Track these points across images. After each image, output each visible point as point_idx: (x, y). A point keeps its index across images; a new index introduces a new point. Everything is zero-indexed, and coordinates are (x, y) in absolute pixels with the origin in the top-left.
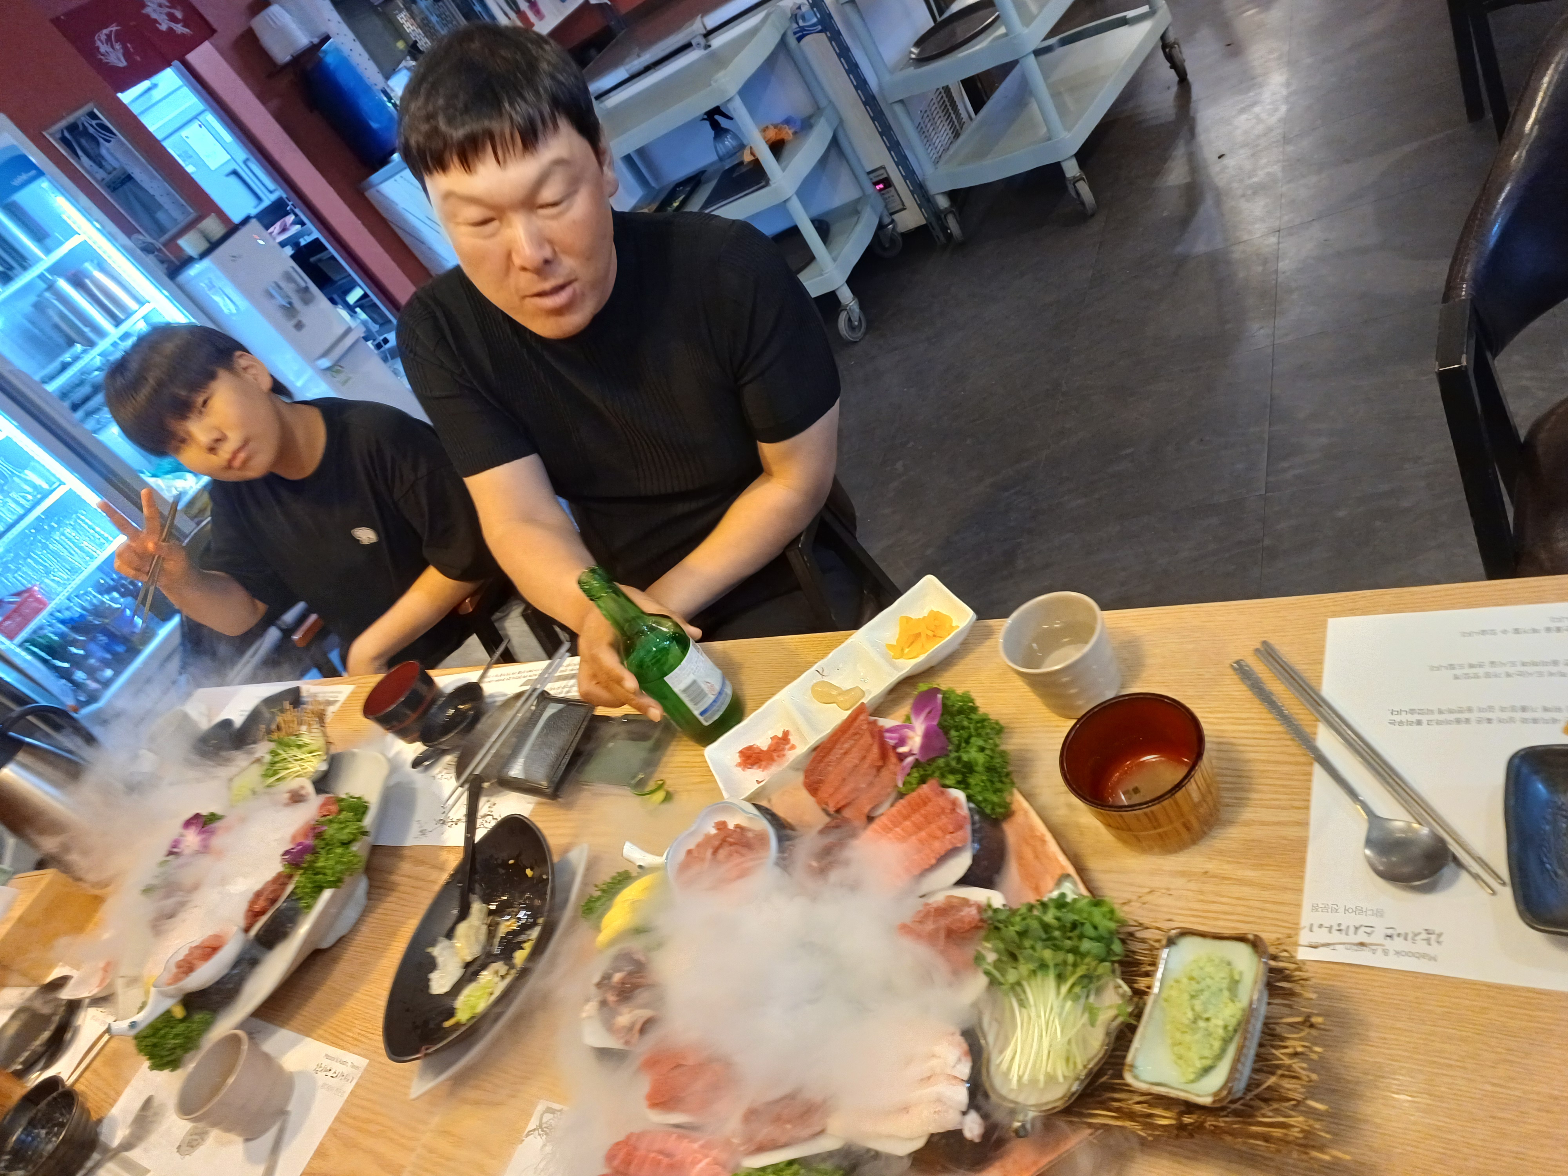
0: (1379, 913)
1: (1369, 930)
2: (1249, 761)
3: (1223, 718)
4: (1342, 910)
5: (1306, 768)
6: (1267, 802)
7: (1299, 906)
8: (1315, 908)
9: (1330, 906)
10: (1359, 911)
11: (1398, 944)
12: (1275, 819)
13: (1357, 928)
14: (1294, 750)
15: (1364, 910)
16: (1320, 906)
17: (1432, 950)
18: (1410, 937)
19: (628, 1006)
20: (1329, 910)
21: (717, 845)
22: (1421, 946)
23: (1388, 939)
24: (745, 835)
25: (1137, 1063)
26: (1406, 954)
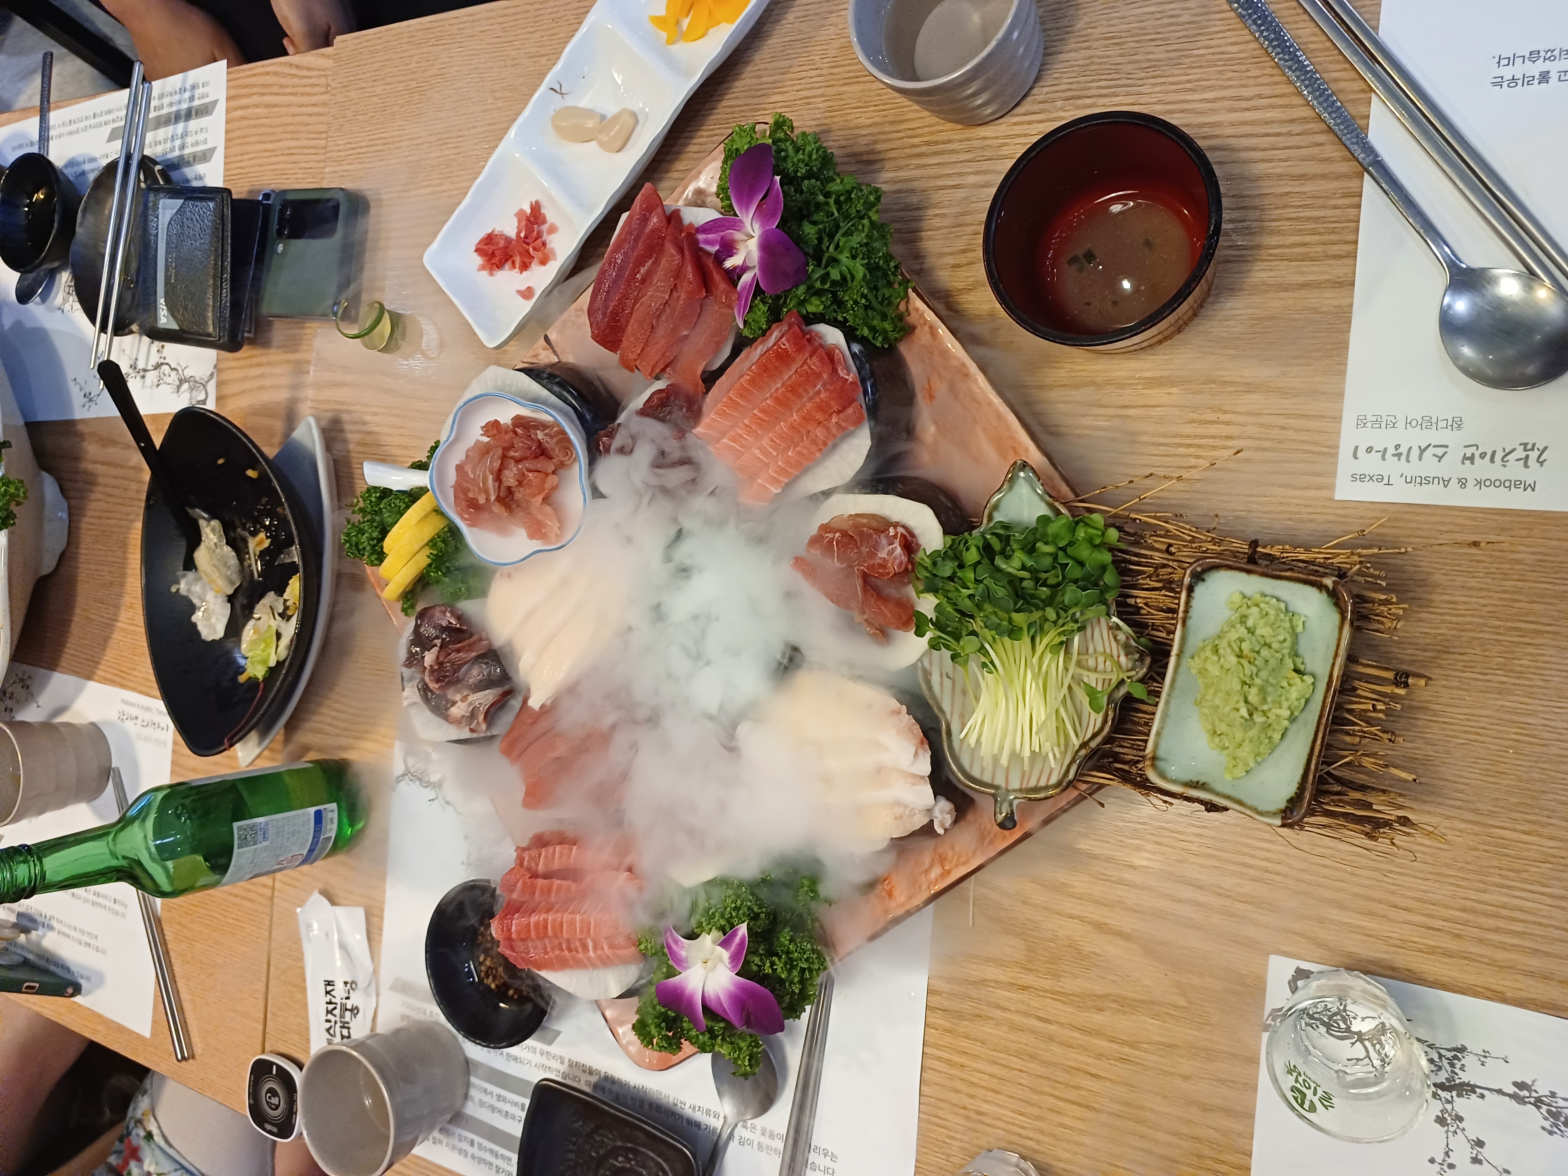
0: (1457, 424)
1: (1439, 452)
2: (1259, 178)
3: (1214, 101)
4: (1401, 424)
5: (1353, 184)
6: (1287, 250)
7: (1338, 419)
8: (1361, 423)
9: (1385, 418)
10: (1428, 423)
11: (1482, 469)
12: (1302, 279)
13: (1422, 451)
14: (1332, 150)
15: (1434, 420)
16: (1369, 418)
17: (1527, 476)
18: (1498, 457)
19: (458, 691)
20: (1383, 425)
21: (497, 465)
22: (1515, 471)
23: (1468, 462)
24: (532, 439)
25: (1161, 753)
26: (1493, 483)
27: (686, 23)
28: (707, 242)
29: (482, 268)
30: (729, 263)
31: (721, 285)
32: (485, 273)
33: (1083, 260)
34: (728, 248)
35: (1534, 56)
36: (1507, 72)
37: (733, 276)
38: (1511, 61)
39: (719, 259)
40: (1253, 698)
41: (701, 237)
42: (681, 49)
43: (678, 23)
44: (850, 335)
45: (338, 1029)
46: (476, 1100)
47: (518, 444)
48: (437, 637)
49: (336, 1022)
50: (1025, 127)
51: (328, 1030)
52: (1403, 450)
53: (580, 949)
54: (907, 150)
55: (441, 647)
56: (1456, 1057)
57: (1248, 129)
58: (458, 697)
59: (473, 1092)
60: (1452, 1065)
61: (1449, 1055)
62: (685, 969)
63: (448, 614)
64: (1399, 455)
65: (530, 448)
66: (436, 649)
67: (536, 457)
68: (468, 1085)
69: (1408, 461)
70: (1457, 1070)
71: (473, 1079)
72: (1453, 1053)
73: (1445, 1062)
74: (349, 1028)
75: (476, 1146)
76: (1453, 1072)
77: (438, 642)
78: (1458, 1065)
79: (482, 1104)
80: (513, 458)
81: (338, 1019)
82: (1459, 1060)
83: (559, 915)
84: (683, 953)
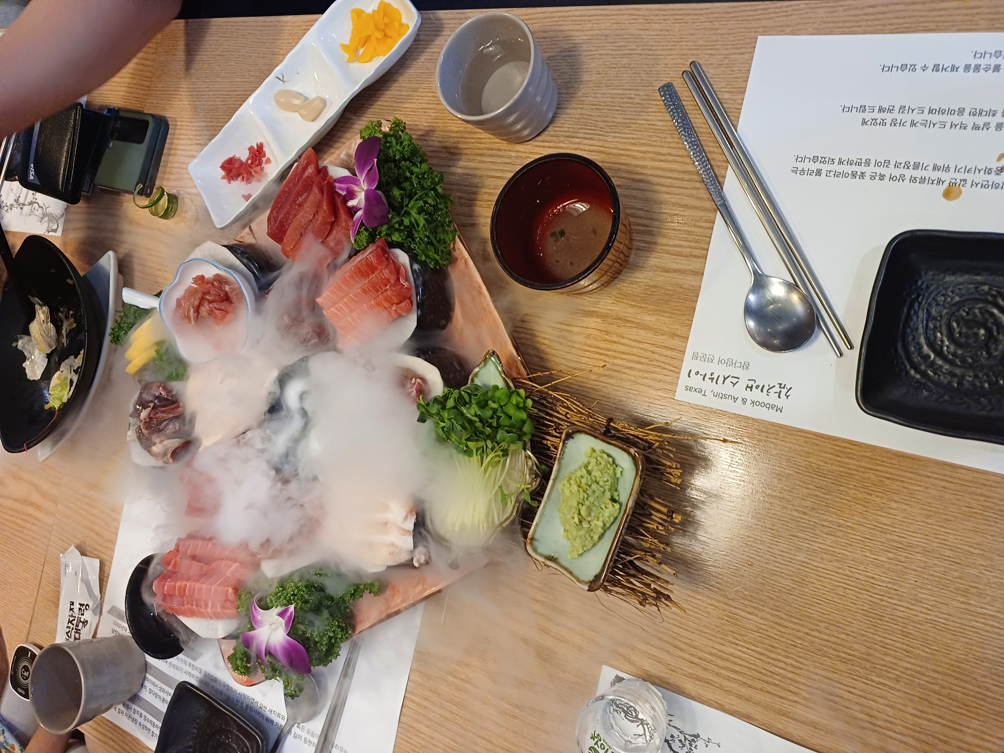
0: (746, 366)
1: (735, 381)
2: (662, 203)
3: (645, 152)
4: (716, 361)
5: (711, 215)
6: (670, 248)
7: (683, 352)
8: (695, 356)
9: (708, 356)
10: (730, 363)
11: (756, 395)
12: (676, 266)
13: (725, 379)
14: (703, 194)
15: (734, 362)
16: (700, 355)
17: (779, 403)
18: (765, 389)
19: (159, 437)
20: (706, 360)
21: (197, 303)
22: (772, 399)
23: (749, 389)
24: (222, 290)
25: (537, 536)
26: (760, 404)
27: (362, 51)
28: (340, 188)
29: (223, 178)
30: (351, 203)
31: (343, 216)
32: (225, 181)
33: (558, 235)
34: (351, 195)
35: (815, 159)
36: (800, 166)
37: (352, 211)
38: (803, 160)
39: (345, 200)
40: (583, 513)
41: (337, 185)
42: (356, 66)
43: (357, 50)
44: (413, 258)
45: (73, 633)
46: (148, 689)
47: (213, 291)
48: (151, 402)
49: (73, 629)
50: (541, 149)
51: (67, 633)
52: (715, 377)
53: (203, 606)
54: (476, 151)
55: (153, 408)
56: (693, 740)
57: (660, 173)
58: (158, 441)
59: (146, 683)
60: (691, 745)
61: (690, 738)
62: (259, 627)
63: (161, 388)
64: (712, 379)
65: (219, 295)
66: (149, 409)
67: (222, 301)
68: (145, 678)
69: (717, 383)
70: (693, 748)
71: (148, 676)
72: (692, 738)
73: (687, 742)
74: (80, 633)
75: (143, 717)
76: (690, 749)
77: (152, 405)
78: (694, 746)
79: (151, 691)
80: (208, 300)
81: (74, 627)
82: (695, 742)
83: (194, 583)
84: (259, 618)
